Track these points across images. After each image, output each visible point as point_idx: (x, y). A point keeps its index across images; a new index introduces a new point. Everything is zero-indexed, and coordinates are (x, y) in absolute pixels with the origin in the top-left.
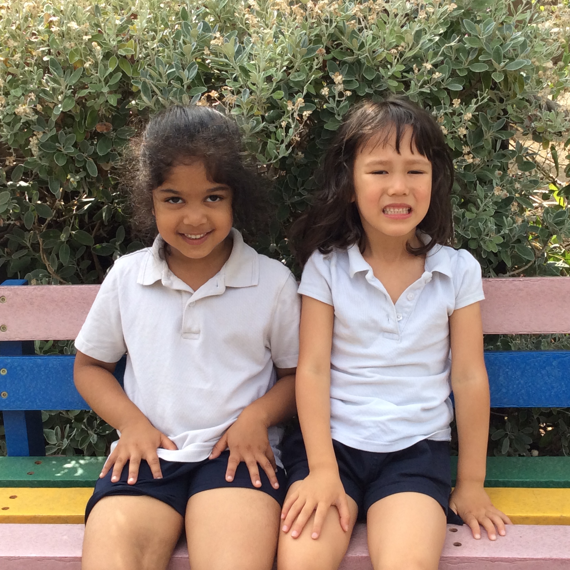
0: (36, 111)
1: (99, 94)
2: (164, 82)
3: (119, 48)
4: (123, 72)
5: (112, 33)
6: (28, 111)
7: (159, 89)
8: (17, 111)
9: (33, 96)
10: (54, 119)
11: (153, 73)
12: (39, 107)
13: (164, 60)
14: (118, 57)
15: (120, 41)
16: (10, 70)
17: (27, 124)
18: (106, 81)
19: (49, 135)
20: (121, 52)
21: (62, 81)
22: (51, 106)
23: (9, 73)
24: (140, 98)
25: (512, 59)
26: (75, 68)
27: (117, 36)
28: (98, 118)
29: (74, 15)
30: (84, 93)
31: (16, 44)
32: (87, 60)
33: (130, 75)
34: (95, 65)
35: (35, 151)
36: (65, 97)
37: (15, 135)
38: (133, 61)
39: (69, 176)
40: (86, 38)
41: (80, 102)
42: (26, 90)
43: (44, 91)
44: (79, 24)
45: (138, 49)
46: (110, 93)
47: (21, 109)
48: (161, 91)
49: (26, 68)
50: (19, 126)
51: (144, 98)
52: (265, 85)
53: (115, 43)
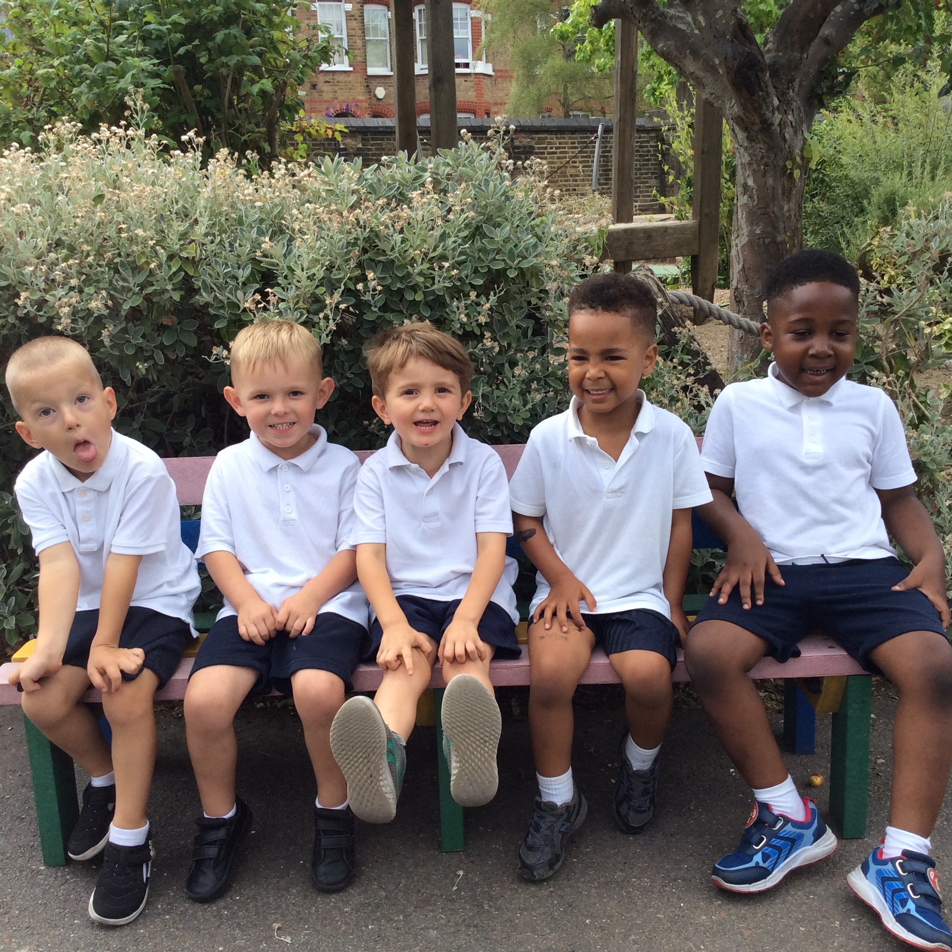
0: (107, 306)
1: (164, 291)
2: (221, 280)
3: (181, 250)
4: (186, 272)
5: (175, 238)
6: (100, 306)
7: (217, 287)
8: (90, 306)
9: (104, 293)
10: (123, 313)
11: (211, 272)
12: (110, 303)
13: (221, 261)
14: (181, 258)
15: (183, 245)
16: (84, 271)
17: (100, 318)
18: (171, 279)
19: (119, 328)
20: (184, 254)
21: (130, 279)
22: (121, 301)
23: (84, 274)
24: (201, 295)
25: (525, 258)
26: (142, 269)
27: (180, 240)
28: (163, 311)
29: (142, 223)
30: (150, 290)
31: (89, 248)
32: (153, 262)
33: (191, 274)
34: (160, 266)
35: (107, 342)
36: (134, 294)
37: (89, 328)
38: (193, 262)
39: (138, 364)
40: (151, 243)
41: (148, 298)
42: (99, 288)
43: (115, 290)
44: (145, 231)
45: (198, 251)
46: (174, 290)
47: (93, 305)
48: (219, 289)
49: (99, 269)
50: (92, 319)
51: (204, 294)
52: (309, 283)
53: (178, 246)
